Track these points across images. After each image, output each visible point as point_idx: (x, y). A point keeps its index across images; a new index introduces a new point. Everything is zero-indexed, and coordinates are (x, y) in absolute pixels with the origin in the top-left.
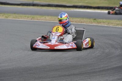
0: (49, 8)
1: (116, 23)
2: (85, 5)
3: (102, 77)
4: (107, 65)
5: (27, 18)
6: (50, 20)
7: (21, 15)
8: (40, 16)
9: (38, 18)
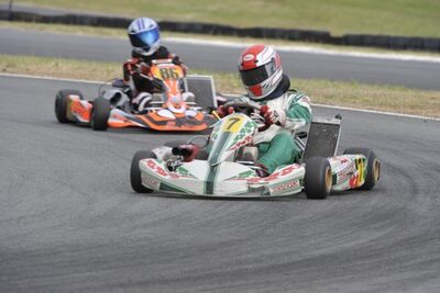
0: (71, 28)
1: (325, 91)
2: (207, 20)
4: (287, 249)
8: (37, 59)
9: (30, 67)
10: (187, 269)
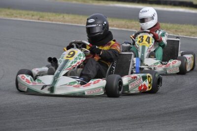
1: (191, 30)
3: (164, 125)
5: (30, 16)
6: (72, 22)
7: (21, 11)
8: (54, 14)
9: (50, 18)
10: (125, 114)
